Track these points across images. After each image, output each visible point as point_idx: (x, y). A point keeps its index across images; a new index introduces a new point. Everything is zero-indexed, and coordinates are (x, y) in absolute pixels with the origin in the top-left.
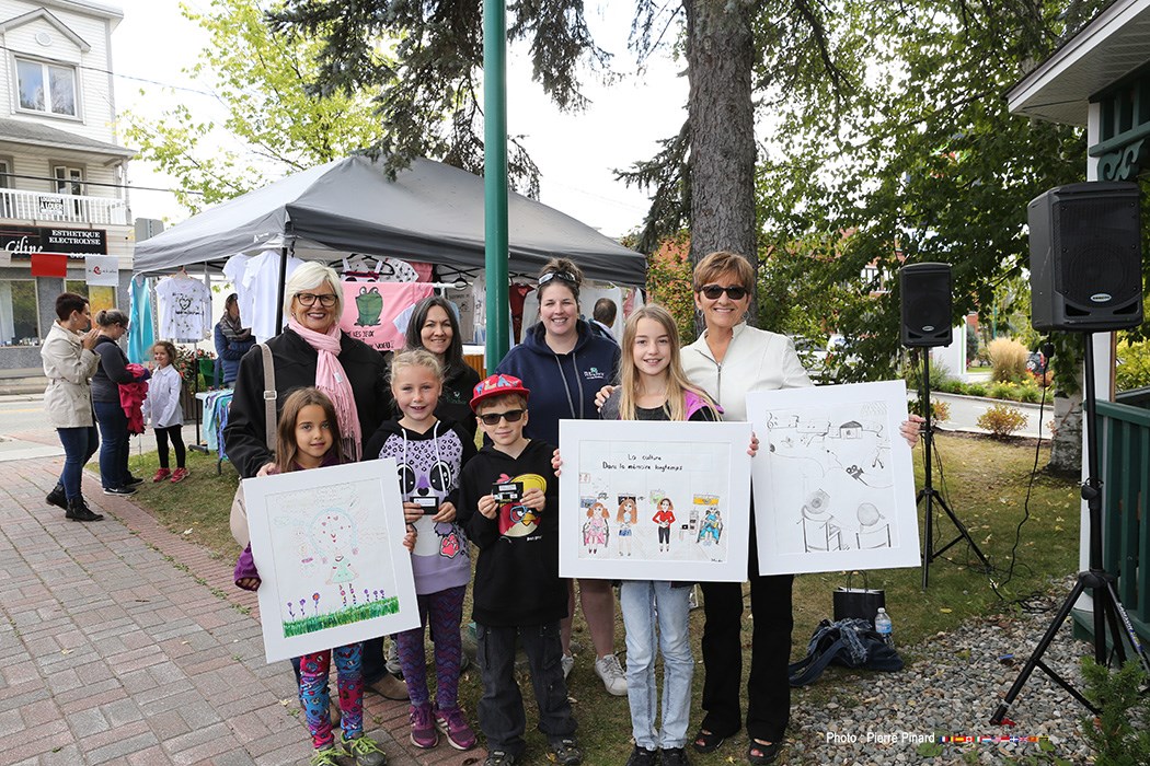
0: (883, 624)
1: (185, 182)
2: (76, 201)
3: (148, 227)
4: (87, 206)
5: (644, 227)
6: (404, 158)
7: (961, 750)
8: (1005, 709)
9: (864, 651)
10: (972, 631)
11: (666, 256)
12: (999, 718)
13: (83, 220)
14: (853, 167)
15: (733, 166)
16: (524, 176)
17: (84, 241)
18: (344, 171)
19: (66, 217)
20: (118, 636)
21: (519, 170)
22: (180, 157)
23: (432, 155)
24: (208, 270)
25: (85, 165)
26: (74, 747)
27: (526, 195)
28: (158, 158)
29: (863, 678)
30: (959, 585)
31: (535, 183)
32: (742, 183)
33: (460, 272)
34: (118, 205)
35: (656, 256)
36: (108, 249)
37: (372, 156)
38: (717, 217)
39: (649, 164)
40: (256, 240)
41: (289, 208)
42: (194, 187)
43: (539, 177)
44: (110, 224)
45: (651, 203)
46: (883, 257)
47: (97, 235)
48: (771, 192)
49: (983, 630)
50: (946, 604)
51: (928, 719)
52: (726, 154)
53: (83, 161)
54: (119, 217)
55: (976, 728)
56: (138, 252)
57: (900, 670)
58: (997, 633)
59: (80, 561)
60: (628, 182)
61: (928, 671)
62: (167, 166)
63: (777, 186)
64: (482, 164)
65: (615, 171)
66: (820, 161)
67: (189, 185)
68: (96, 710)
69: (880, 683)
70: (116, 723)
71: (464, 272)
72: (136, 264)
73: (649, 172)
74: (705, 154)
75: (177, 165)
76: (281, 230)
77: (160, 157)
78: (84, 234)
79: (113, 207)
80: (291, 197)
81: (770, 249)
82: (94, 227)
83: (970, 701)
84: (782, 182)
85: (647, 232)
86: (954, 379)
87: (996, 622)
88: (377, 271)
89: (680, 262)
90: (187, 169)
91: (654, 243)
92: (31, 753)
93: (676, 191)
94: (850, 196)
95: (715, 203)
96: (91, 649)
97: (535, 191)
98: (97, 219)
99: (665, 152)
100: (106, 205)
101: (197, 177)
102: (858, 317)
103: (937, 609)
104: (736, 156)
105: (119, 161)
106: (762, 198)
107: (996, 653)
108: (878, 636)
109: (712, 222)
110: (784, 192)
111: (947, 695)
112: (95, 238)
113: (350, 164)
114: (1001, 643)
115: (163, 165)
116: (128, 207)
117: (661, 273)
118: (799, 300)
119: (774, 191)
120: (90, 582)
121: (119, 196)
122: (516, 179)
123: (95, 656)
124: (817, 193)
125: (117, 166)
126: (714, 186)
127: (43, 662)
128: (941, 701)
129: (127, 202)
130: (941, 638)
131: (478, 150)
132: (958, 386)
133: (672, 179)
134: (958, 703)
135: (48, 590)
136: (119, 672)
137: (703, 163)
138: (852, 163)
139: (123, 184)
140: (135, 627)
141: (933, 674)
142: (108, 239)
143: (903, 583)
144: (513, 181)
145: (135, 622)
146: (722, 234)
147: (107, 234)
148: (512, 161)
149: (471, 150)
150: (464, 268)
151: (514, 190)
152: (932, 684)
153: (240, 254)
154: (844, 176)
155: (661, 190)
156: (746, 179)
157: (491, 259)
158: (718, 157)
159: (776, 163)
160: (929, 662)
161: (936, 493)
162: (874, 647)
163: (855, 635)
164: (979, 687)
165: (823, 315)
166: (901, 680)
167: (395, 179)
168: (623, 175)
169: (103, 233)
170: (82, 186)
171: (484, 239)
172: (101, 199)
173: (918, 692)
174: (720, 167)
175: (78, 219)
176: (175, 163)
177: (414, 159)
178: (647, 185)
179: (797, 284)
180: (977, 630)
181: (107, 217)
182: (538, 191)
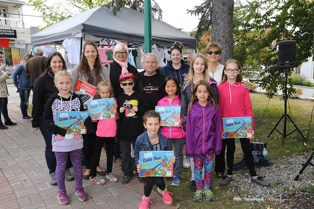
0: (265, 153)
1: (44, 13)
2: (5, 20)
3: (34, 30)
4: (9, 21)
5: (197, 29)
6: (118, 8)
7: (283, 186)
8: (299, 176)
9: (258, 160)
10: (295, 157)
11: (204, 38)
12: (297, 178)
13: (8, 26)
14: (270, 6)
15: (226, 8)
16: (157, 12)
17: (9, 34)
18: (99, 12)
19: (2, 25)
20: (36, 153)
21: (155, 10)
22: (42, 5)
23: (127, 5)
24: (55, 44)
25: (7, 7)
26: (29, 180)
27: (158, 19)
28: (34, 5)
29: (257, 168)
30: (294, 144)
31: (160, 14)
32: (228, 14)
33: (136, 44)
34: (20, 21)
35: (201, 38)
36: (17, 37)
37: (108, 7)
38: (220, 26)
39: (199, 7)
40: (73, 34)
41: (83, 24)
42: (47, 16)
43: (162, 12)
44: (17, 28)
45: (199, 21)
46: (279, 38)
47: (13, 31)
48: (242, 16)
49: (298, 157)
50: (288, 149)
51: (275, 178)
52: (223, 4)
53: (7, 6)
54: (20, 25)
55: (289, 181)
56: (32, 38)
57: (269, 166)
58: (303, 158)
59: (22, 133)
60: (192, 14)
61: (278, 167)
62: (37, 8)
63: (244, 13)
64: (143, 8)
65: (187, 10)
66: (260, 4)
67: (45, 15)
68: (34, 171)
69: (262, 169)
70: (39, 174)
71: (137, 44)
72: (32, 42)
73: (199, 10)
74: (216, 4)
75: (41, 8)
76: (80, 32)
77: (35, 5)
78: (9, 31)
79: (18, 22)
80: (83, 21)
81: (241, 36)
82: (12, 29)
83: (289, 174)
84: (246, 12)
85: (198, 31)
86: (308, 81)
87: (303, 155)
88: (111, 44)
89: (209, 41)
90: (44, 9)
91: (200, 34)
92: (18, 181)
93: (208, 16)
94: (268, 17)
95: (219, 21)
96: (29, 156)
97: (161, 17)
98: (13, 26)
99: (205, 3)
100: (16, 21)
101: (48, 12)
102: (270, 59)
103: (285, 151)
104: (227, 5)
105: (19, 6)
106: (239, 18)
107: (301, 163)
108: (264, 156)
109: (218, 28)
110: (246, 16)
111: (282, 173)
112: (12, 33)
113: (101, 9)
114: (303, 160)
115: (36, 8)
116: (23, 22)
117: (203, 44)
118: (250, 54)
119: (243, 15)
120: (26, 139)
121: (20, 18)
122: (154, 13)
123: (31, 158)
124: (258, 16)
125: (18, 7)
126: (219, 15)
127: (16, 159)
128: (281, 174)
129: (23, 20)
130: (284, 158)
131: (142, 3)
132: (309, 84)
133: (207, 12)
134: (285, 174)
135: (14, 141)
136: (38, 162)
137: (216, 7)
138: (270, 5)
139: (21, 14)
140: (41, 151)
141: (279, 167)
142: (17, 33)
143: (275, 143)
144: (153, 14)
145: (41, 150)
146: (222, 31)
147: (17, 31)
148: (153, 7)
149: (139, 4)
150: (137, 43)
151: (153, 17)
152: (278, 170)
153: (67, 39)
154: (267, 9)
155: (203, 16)
156: (230, 13)
157: (146, 40)
158: (221, 5)
159: (244, 5)
160: (279, 164)
161: (288, 116)
162: (261, 159)
163: (255, 155)
164: (293, 171)
165: (258, 59)
166: (269, 169)
167: (116, 14)
168: (190, 11)
169: (15, 31)
170: (7, 15)
171: (144, 34)
172: (14, 19)
173: (273, 172)
174: (221, 9)
175: (6, 26)
176: (40, 7)
177: (121, 7)
178: (198, 15)
179: (249, 48)
180: (296, 157)
181: (16, 26)
182: (162, 17)
